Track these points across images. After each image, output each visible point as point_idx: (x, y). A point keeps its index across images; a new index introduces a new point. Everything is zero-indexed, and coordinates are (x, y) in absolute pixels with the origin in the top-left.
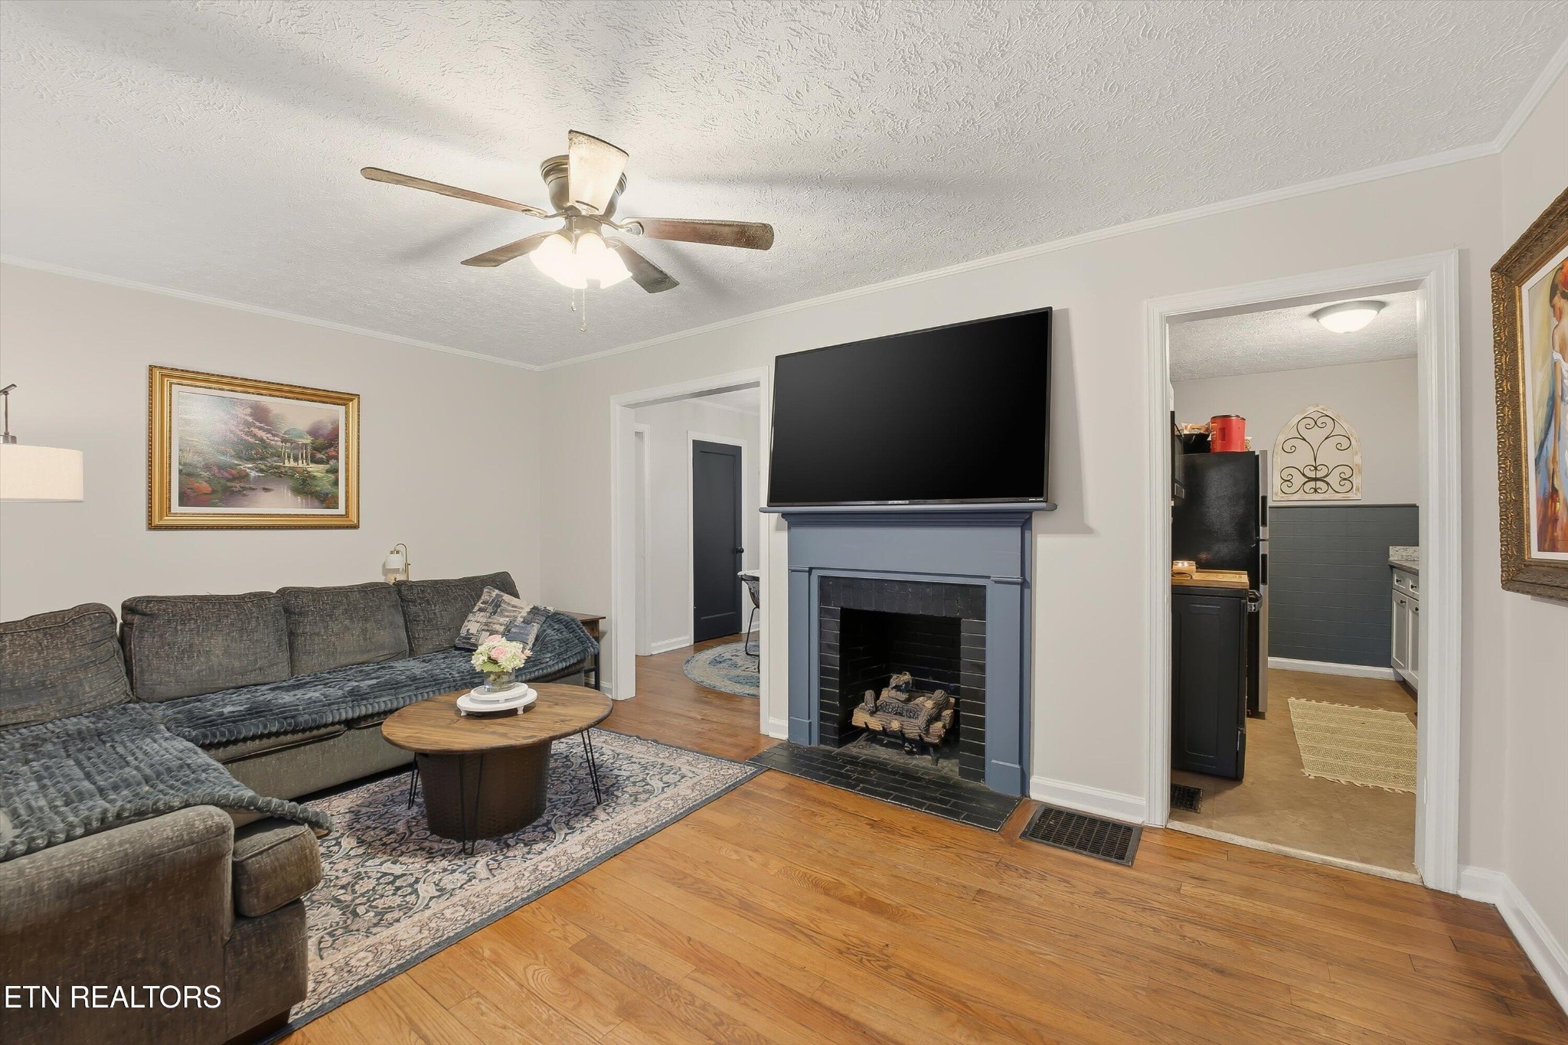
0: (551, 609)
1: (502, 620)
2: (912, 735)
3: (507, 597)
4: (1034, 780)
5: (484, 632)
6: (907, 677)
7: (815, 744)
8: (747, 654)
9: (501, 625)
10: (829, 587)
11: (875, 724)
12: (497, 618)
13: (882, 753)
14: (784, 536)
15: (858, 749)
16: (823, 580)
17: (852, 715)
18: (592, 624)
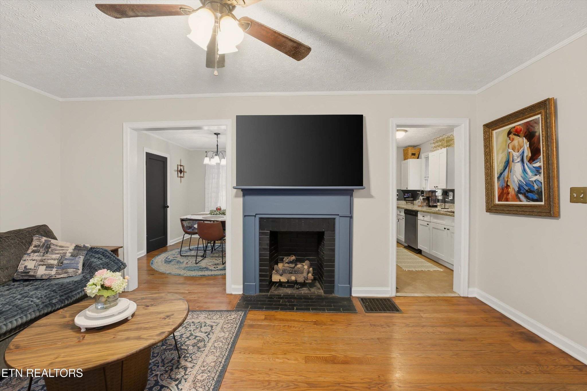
0: (88, 245)
1: (54, 256)
2: (300, 281)
3: (53, 241)
4: (353, 289)
5: (40, 267)
6: (293, 258)
7: (258, 293)
8: (181, 256)
9: (55, 260)
10: (264, 222)
11: (284, 279)
12: (49, 256)
13: (289, 291)
14: (241, 200)
15: (274, 291)
16: (261, 219)
17: (272, 277)
18: (115, 251)
